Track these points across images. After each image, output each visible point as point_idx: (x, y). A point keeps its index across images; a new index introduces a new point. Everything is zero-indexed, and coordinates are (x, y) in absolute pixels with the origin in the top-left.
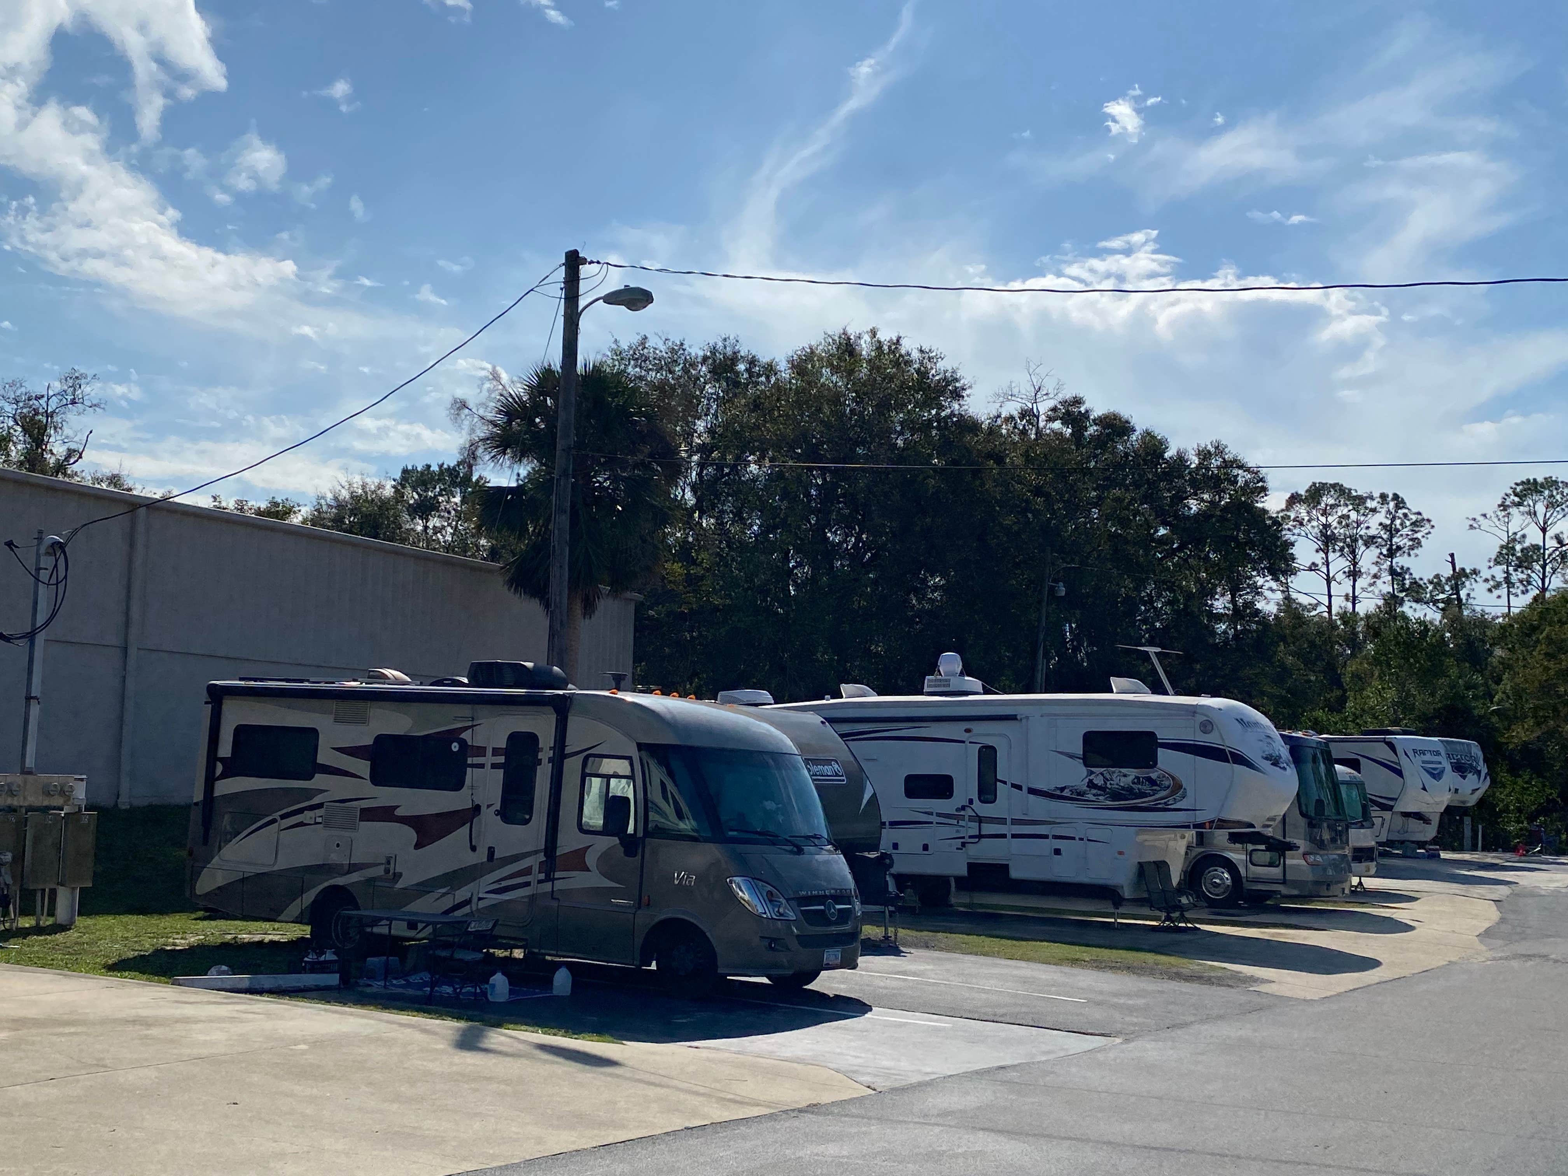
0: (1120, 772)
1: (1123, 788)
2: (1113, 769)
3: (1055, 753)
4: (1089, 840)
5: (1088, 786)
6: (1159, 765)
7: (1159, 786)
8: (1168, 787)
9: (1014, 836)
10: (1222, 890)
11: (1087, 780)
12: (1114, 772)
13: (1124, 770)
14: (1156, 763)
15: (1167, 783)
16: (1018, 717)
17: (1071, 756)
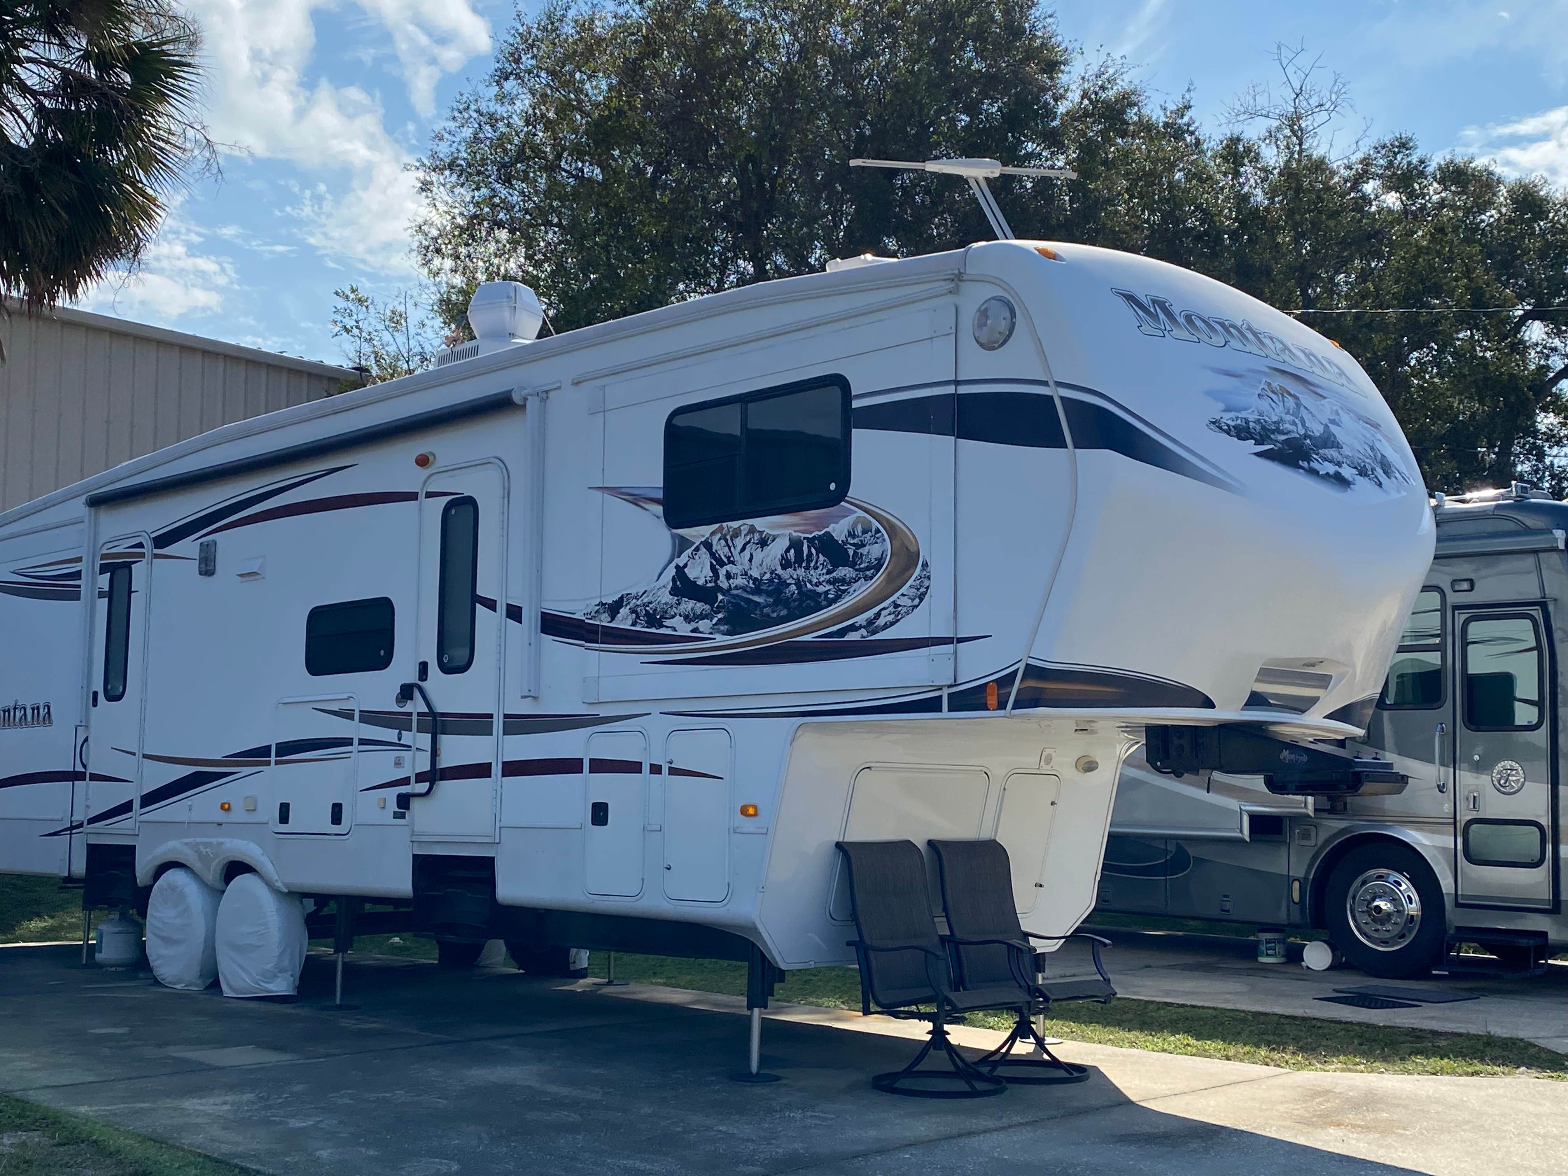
0: (752, 530)
1: (758, 586)
2: (735, 524)
3: (599, 493)
4: (673, 771)
5: (674, 592)
6: (853, 492)
7: (853, 565)
8: (878, 567)
9: (513, 769)
10: (1397, 930)
11: (671, 571)
12: (736, 534)
13: (761, 523)
14: (845, 483)
15: (873, 551)
16: (517, 398)
17: (636, 499)
